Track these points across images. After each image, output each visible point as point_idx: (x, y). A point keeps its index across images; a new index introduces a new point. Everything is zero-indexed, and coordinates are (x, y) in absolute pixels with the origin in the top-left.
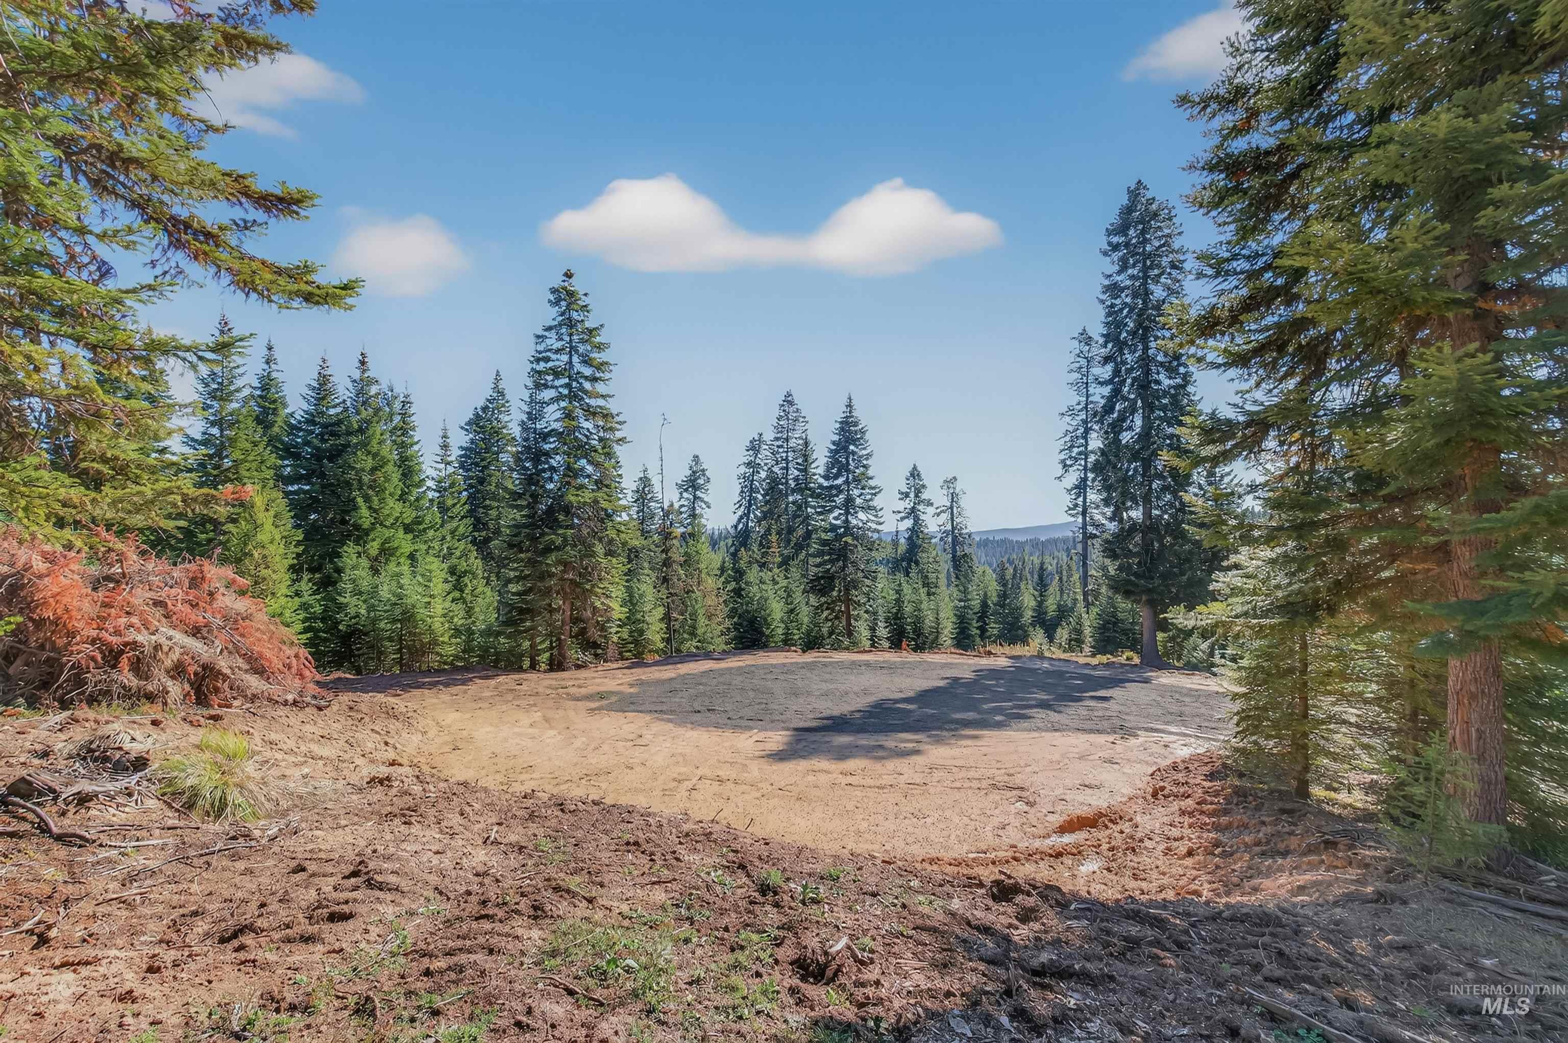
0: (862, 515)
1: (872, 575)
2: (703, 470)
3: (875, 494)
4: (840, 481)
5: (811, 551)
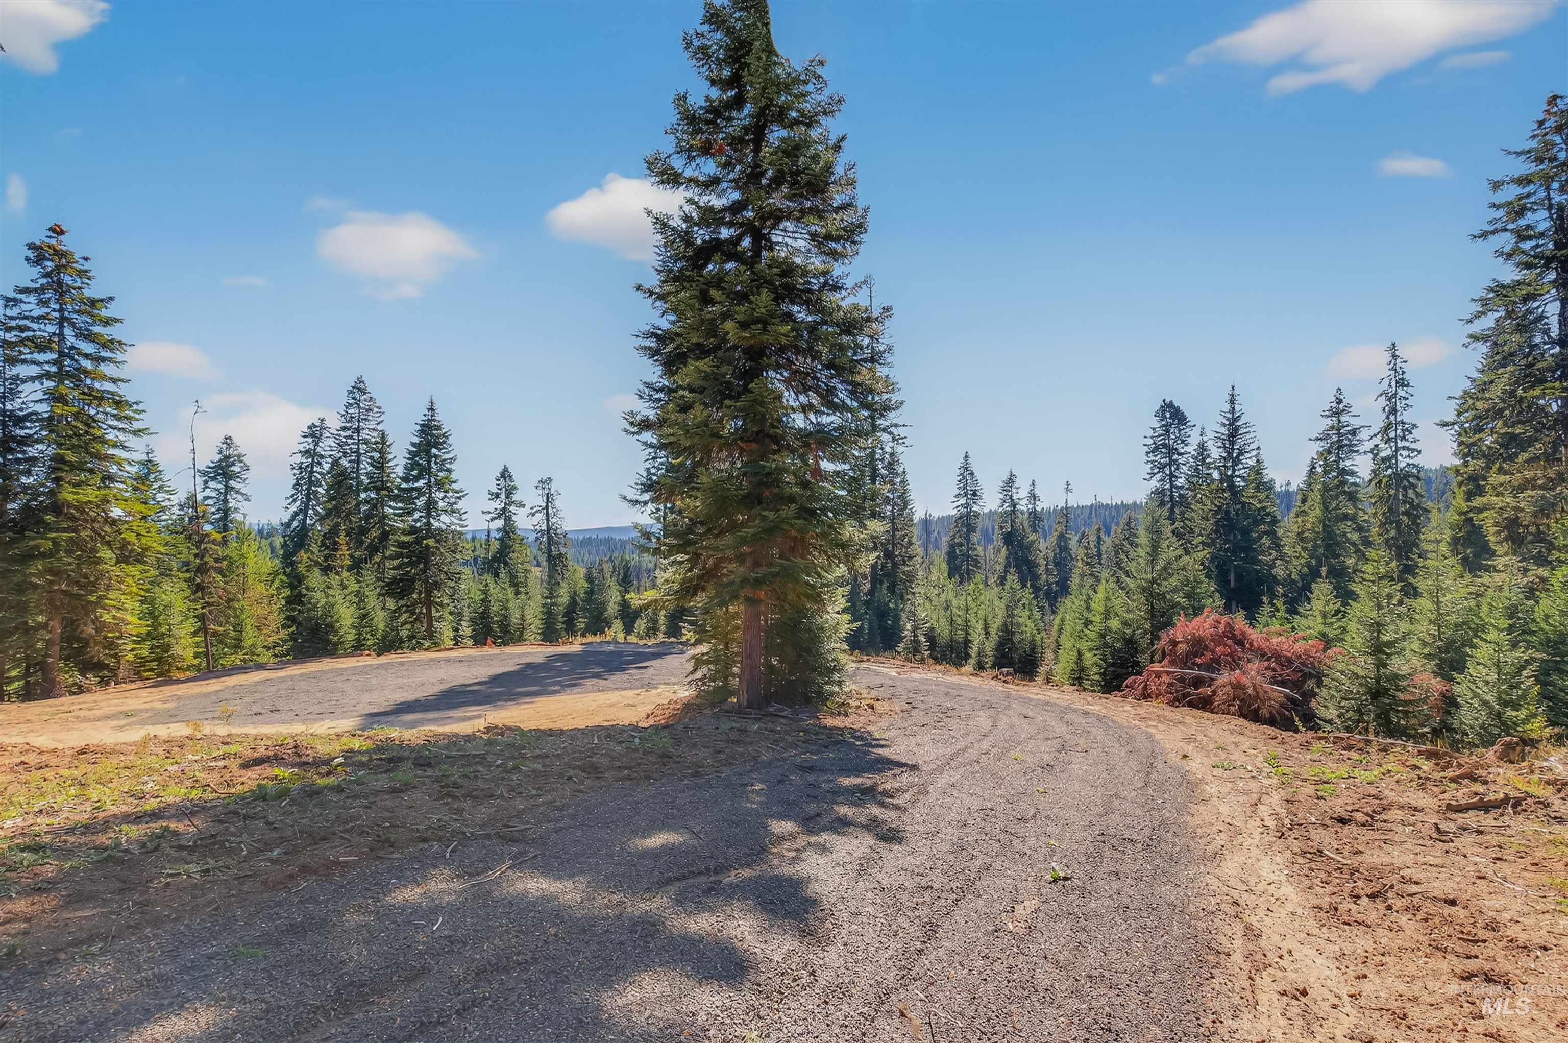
0: (445, 518)
1: (455, 577)
2: (239, 456)
3: (459, 498)
4: (421, 483)
5: (388, 553)
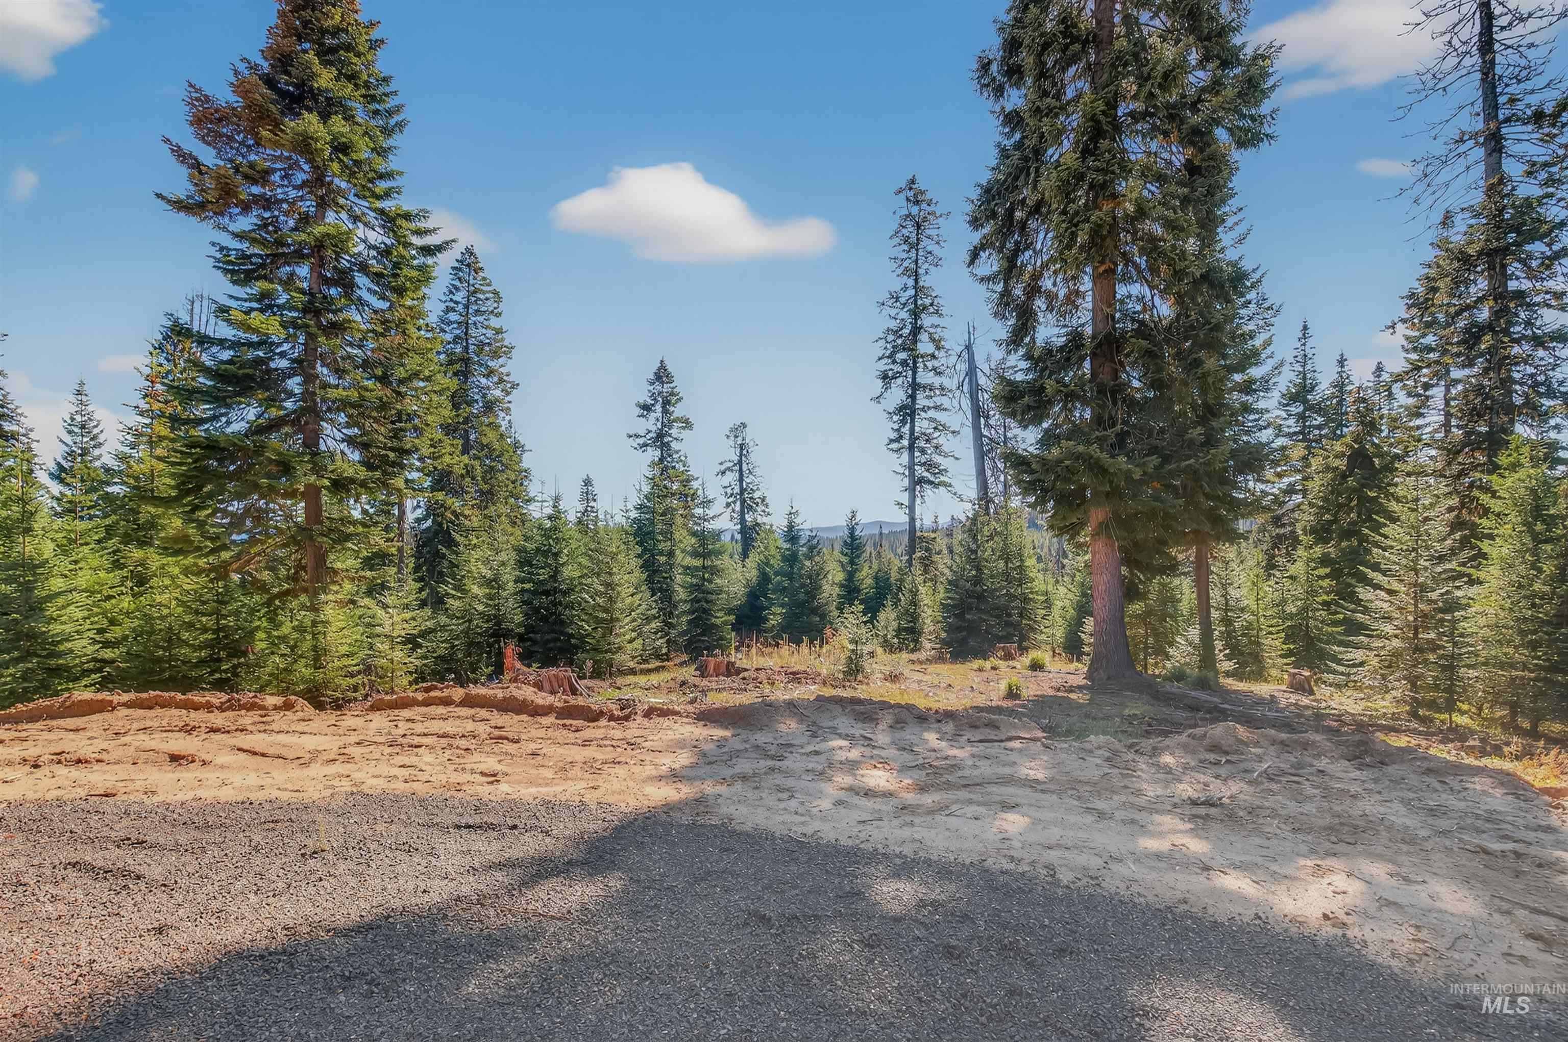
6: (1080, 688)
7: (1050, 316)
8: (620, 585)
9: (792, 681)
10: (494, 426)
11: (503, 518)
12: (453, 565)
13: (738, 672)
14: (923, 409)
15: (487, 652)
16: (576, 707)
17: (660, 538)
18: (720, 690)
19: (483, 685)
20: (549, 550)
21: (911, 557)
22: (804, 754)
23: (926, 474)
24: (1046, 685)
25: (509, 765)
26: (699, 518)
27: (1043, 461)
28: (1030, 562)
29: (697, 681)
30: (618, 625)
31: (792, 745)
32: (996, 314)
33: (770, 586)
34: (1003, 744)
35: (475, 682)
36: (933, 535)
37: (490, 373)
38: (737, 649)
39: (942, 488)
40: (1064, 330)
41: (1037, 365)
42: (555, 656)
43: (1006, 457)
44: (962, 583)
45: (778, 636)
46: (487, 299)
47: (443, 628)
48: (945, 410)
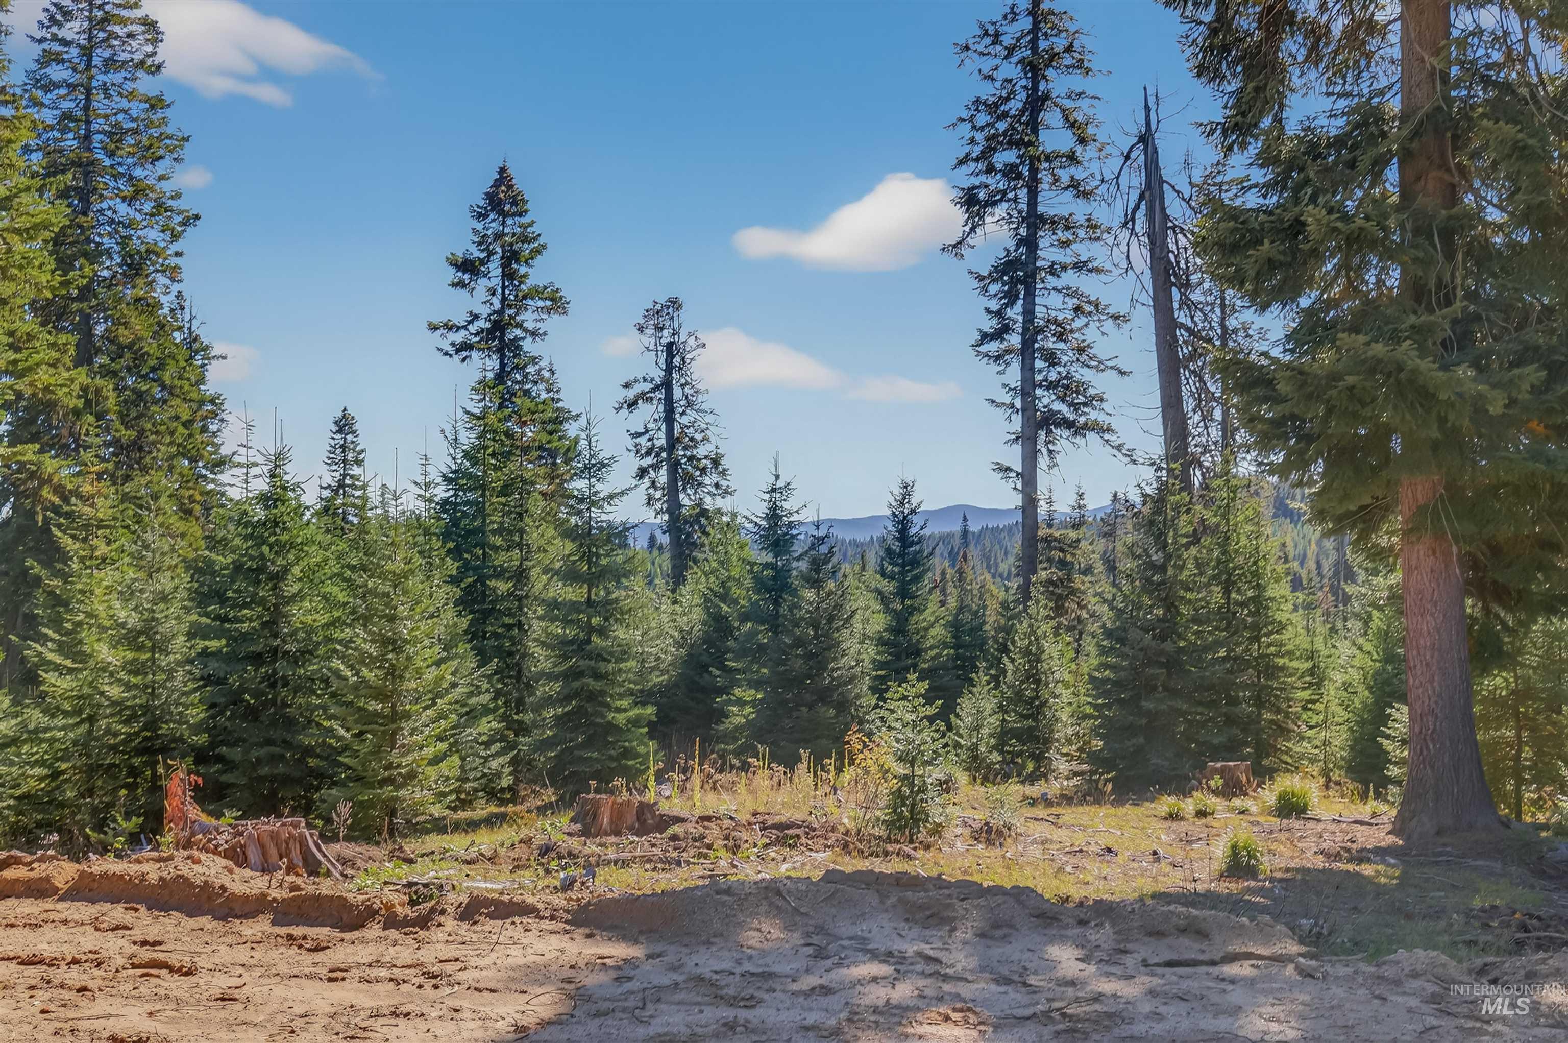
6: (1381, 852)
7: (1313, 75)
8: (415, 641)
9: (779, 842)
10: (148, 307)
11: (163, 499)
12: (58, 602)
13: (664, 822)
14: (1052, 270)
15: (127, 786)
16: (318, 899)
17: (498, 541)
18: (625, 864)
19: (119, 856)
20: (261, 570)
21: (1027, 582)
22: (795, 994)
23: (1057, 406)
24: (1310, 845)
25: (171, 1021)
26: (581, 501)
27: (1298, 373)
28: (1278, 590)
29: (575, 844)
30: (406, 726)
31: (771, 975)
32: (1201, 71)
33: (731, 643)
34: (1215, 970)
35: (104, 849)
36: (1073, 535)
37: (138, 192)
38: (660, 778)
39: (1091, 436)
40: (1342, 103)
41: (1287, 175)
42: (273, 793)
43: (1224, 368)
44: (1134, 634)
45: (749, 749)
46: (130, 35)
47: (35, 736)
48: (1098, 270)
